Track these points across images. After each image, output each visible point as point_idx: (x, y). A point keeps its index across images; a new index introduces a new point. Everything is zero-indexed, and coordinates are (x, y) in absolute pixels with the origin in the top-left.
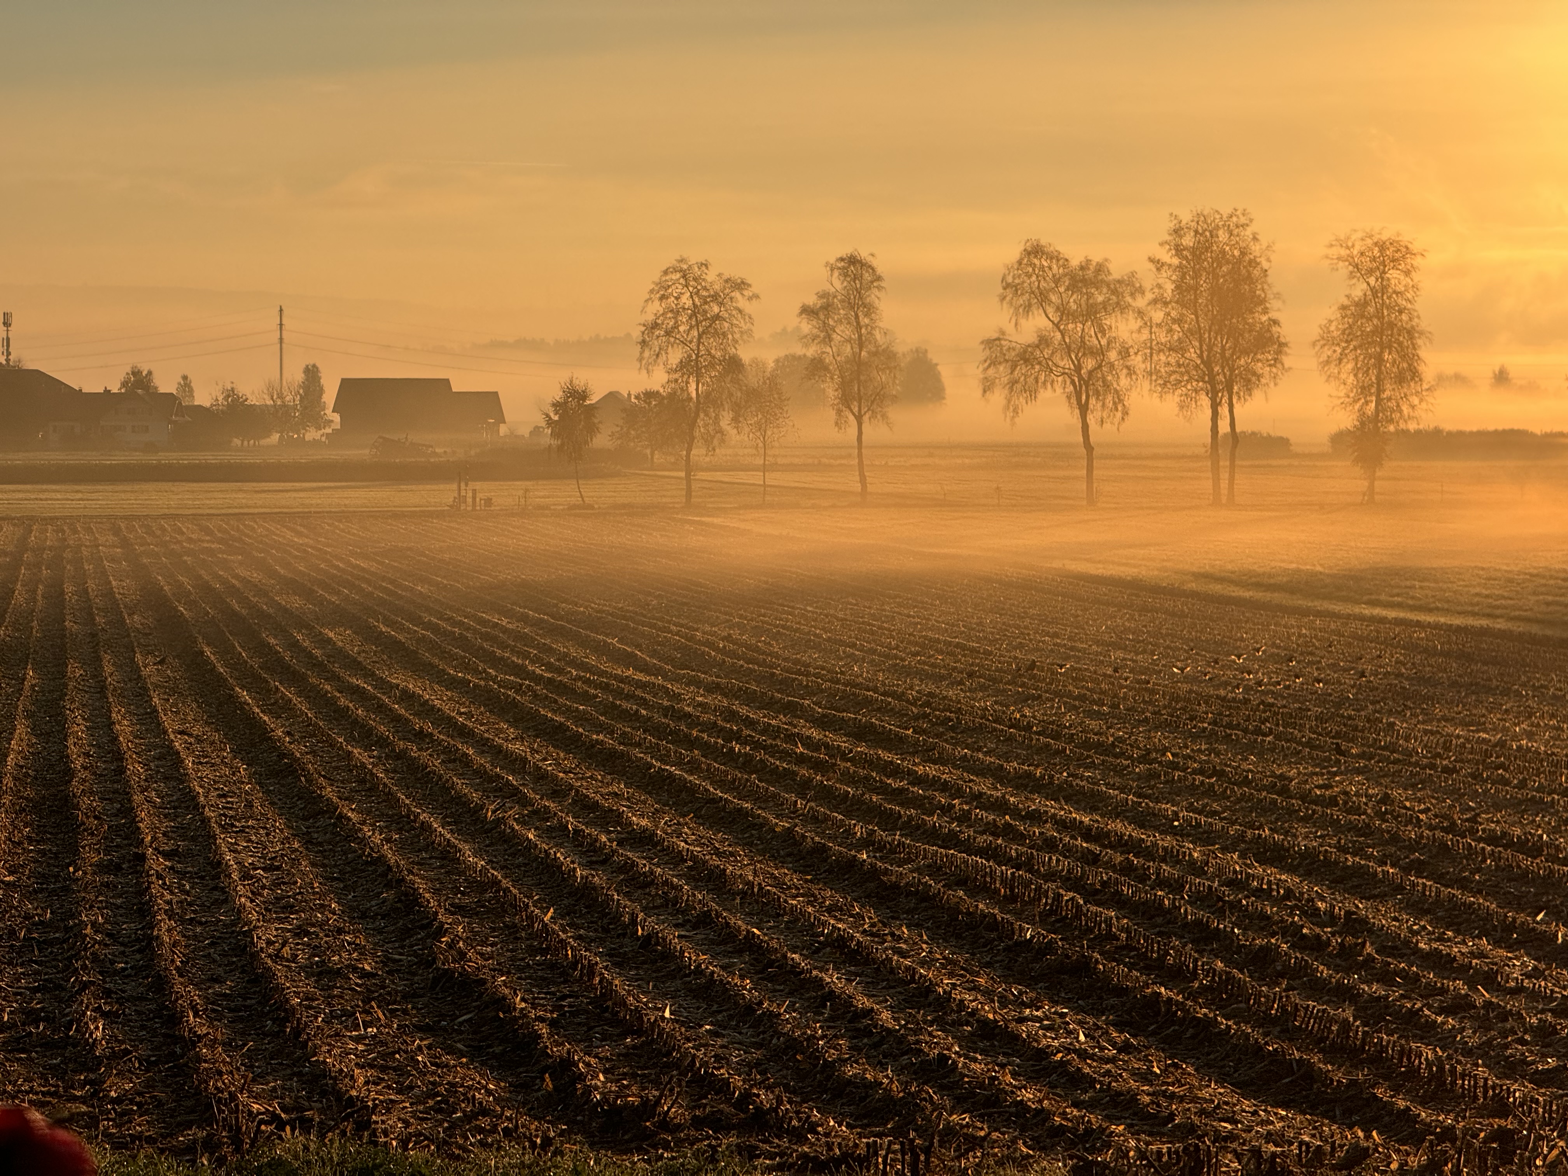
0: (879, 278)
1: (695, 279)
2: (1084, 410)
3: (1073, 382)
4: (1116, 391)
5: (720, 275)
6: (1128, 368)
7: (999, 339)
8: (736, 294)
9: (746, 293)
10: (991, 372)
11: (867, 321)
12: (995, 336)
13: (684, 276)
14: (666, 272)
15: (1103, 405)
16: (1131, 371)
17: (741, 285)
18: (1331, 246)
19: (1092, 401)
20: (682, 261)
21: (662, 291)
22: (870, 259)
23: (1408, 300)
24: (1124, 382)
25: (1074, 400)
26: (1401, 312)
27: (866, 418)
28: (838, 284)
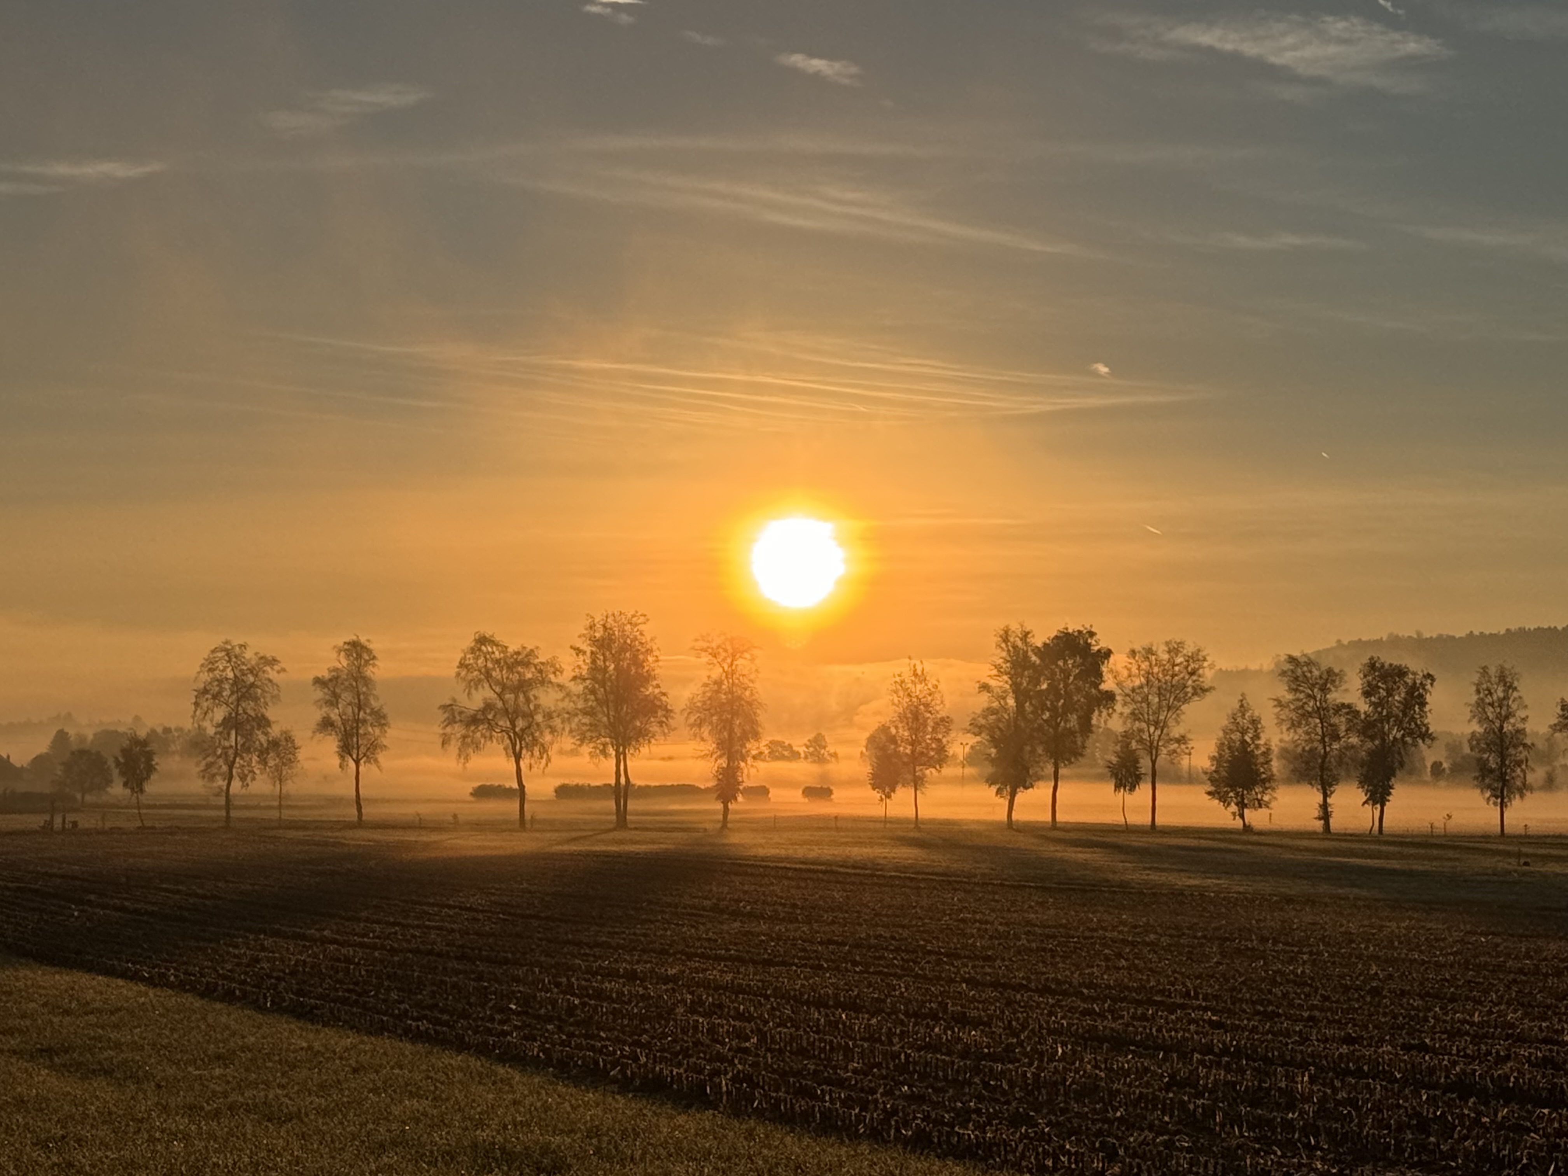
0: (374, 658)
1: (236, 657)
2: (518, 758)
3: (510, 737)
4: (542, 745)
5: (256, 654)
6: (550, 727)
7: (451, 705)
8: (268, 668)
9: (276, 667)
10: (449, 730)
11: (364, 689)
12: (449, 702)
13: (227, 655)
14: (213, 652)
15: (532, 755)
16: (553, 730)
17: (273, 662)
18: (697, 640)
19: (524, 751)
20: (227, 642)
21: (210, 665)
22: (367, 644)
23: (752, 681)
24: (548, 737)
25: (510, 751)
26: (745, 689)
27: (362, 762)
28: (344, 662)
